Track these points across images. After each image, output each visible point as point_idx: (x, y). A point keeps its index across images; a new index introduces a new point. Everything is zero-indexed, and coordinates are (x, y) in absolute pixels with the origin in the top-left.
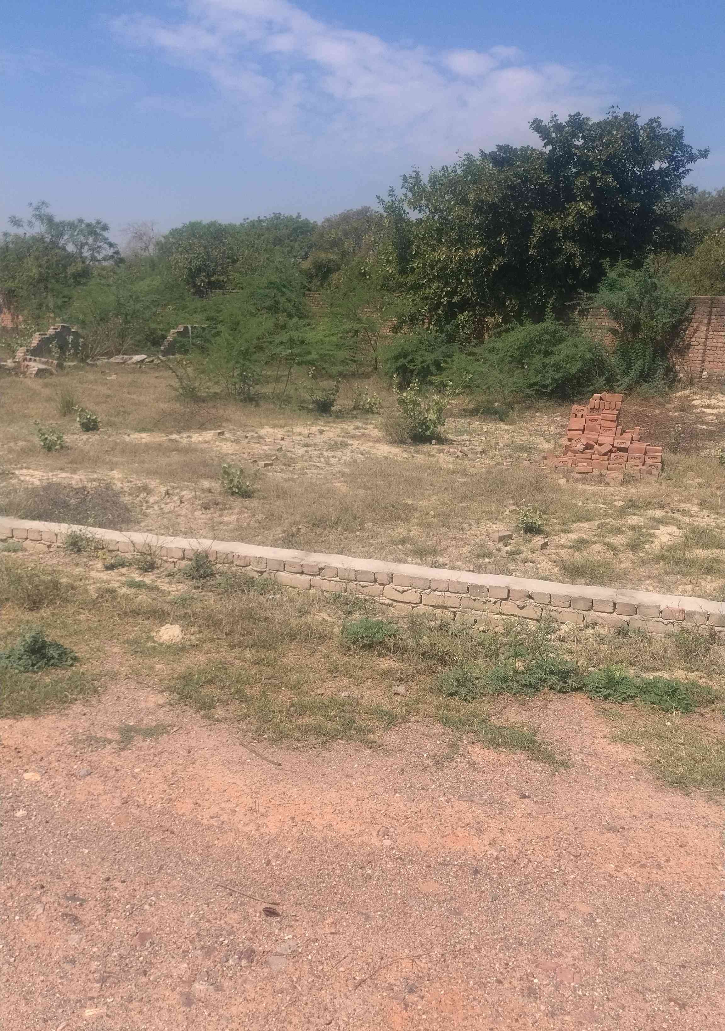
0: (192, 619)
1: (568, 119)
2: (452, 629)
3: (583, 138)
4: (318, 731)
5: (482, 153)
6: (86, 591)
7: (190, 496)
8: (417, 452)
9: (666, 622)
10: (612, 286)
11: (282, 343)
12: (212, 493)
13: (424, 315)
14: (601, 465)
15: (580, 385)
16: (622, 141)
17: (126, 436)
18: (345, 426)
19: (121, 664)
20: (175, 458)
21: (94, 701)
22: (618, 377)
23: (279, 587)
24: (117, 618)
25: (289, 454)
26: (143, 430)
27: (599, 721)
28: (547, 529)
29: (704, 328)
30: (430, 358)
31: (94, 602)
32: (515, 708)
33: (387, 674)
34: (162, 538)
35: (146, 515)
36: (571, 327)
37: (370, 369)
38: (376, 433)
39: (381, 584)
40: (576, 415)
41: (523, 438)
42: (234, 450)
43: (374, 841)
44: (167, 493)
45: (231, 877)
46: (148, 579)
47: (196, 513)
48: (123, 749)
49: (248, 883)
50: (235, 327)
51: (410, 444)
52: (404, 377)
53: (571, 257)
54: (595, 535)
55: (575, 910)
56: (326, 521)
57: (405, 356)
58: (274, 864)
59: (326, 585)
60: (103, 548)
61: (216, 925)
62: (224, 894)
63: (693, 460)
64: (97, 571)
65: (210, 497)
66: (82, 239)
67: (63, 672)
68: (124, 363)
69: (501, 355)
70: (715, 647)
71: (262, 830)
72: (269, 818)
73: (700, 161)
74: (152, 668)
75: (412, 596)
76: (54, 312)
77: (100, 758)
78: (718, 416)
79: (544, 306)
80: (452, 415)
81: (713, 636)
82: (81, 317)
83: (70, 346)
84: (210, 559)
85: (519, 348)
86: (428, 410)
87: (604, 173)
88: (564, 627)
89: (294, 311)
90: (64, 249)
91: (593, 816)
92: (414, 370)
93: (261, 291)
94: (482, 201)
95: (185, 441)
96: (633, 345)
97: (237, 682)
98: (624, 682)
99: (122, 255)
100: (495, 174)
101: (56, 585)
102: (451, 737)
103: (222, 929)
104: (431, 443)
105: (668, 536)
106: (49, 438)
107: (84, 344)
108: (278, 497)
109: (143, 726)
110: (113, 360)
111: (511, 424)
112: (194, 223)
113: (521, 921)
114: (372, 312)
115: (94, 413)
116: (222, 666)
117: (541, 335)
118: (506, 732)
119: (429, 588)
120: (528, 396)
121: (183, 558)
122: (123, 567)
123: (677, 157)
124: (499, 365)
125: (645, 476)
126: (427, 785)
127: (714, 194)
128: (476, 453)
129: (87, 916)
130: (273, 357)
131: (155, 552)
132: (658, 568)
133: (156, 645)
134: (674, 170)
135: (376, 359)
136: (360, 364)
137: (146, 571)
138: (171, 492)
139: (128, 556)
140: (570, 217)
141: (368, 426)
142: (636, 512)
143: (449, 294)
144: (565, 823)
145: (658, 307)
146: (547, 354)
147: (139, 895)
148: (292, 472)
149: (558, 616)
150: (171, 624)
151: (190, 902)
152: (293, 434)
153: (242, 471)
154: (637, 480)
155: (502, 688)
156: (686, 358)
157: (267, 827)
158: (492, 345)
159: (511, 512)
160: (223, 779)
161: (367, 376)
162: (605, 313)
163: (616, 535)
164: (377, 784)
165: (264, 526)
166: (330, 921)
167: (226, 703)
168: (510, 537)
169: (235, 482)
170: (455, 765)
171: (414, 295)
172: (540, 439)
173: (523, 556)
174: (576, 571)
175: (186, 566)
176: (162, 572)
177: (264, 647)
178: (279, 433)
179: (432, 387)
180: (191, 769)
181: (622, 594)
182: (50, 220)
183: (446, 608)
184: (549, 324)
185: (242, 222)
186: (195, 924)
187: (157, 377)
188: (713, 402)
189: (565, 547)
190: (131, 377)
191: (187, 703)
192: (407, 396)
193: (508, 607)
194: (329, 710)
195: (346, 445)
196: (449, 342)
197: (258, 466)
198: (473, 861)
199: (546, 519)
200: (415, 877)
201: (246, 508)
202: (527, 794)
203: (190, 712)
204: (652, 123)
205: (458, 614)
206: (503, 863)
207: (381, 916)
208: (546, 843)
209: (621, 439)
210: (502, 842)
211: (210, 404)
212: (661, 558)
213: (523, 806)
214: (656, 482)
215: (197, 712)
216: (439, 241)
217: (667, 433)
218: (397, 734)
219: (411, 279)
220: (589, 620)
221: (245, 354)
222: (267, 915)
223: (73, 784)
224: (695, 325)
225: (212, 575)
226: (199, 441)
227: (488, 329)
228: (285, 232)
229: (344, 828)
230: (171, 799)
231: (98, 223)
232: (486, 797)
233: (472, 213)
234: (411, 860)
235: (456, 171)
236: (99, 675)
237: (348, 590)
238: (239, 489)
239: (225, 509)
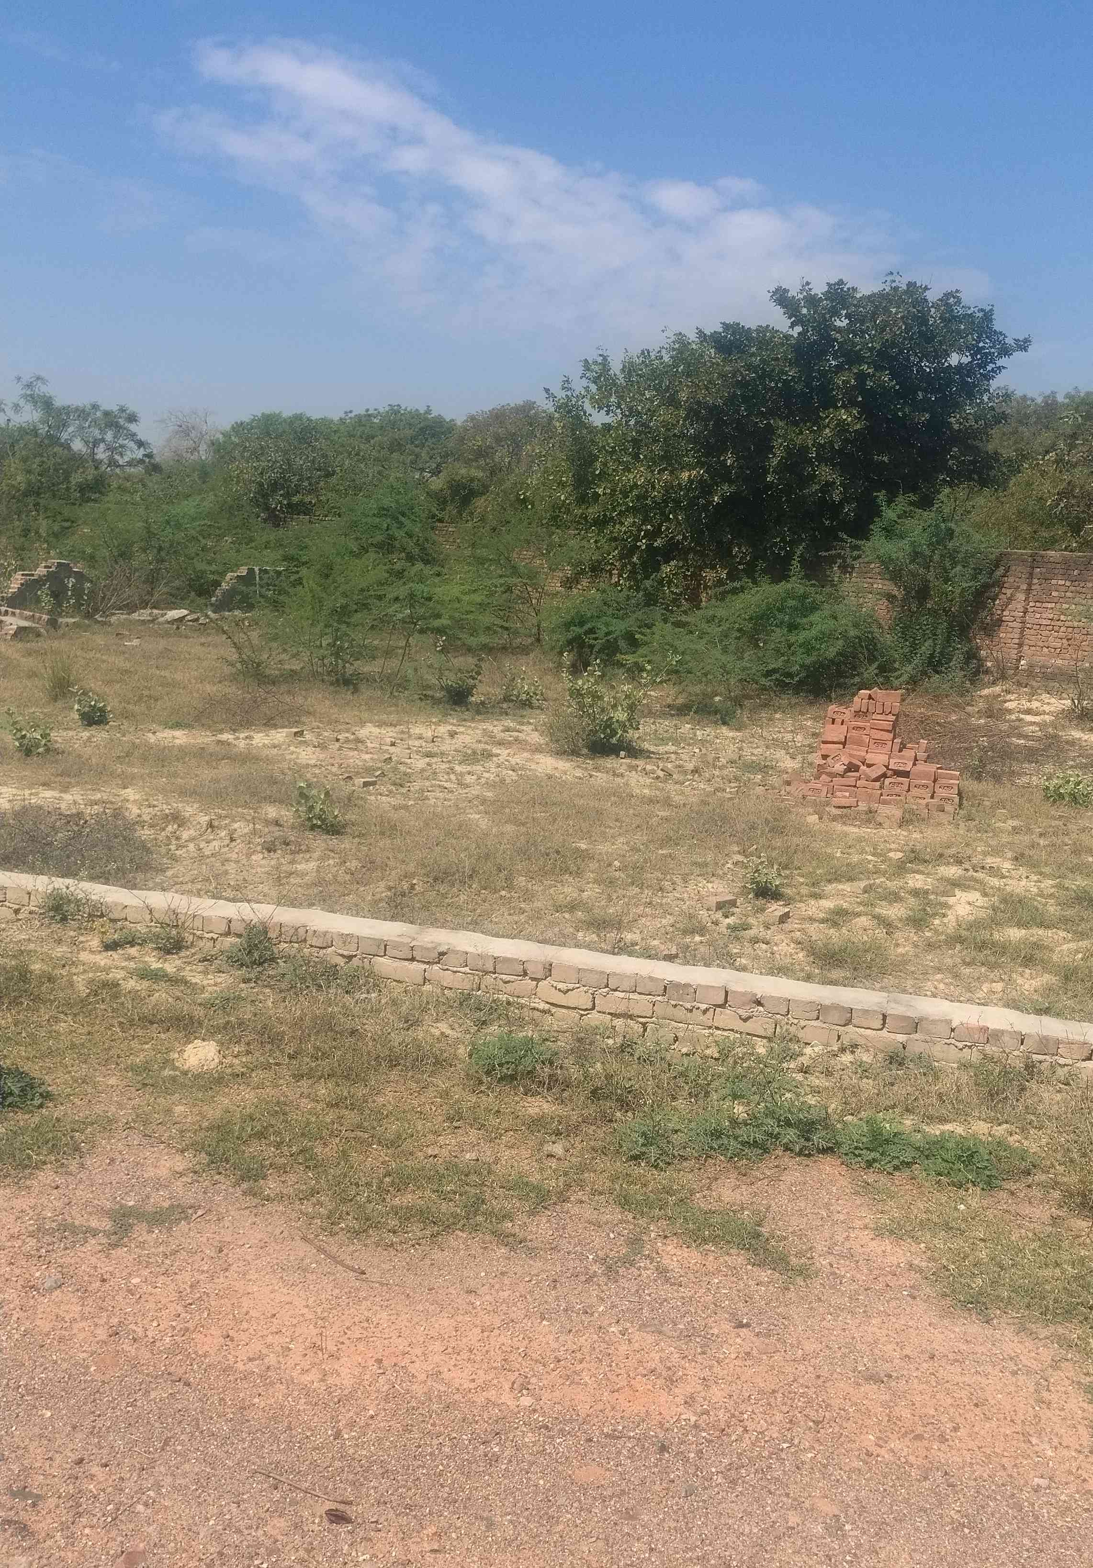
0: (236, 1032)
1: (826, 288)
2: (639, 1051)
3: (848, 316)
4: (424, 1216)
5: (700, 333)
6: (71, 984)
7: (246, 830)
8: (597, 769)
9: (960, 1045)
10: (889, 532)
11: (397, 599)
12: (281, 826)
13: (612, 564)
14: (870, 796)
15: (840, 674)
16: (904, 323)
17: (150, 735)
18: (488, 726)
19: (120, 1106)
20: (225, 769)
21: (73, 1166)
22: (897, 665)
23: (376, 982)
24: (118, 1030)
25: (402, 768)
26: (177, 725)
27: (858, 1202)
28: (788, 891)
29: (1021, 596)
30: (619, 627)
31: (84, 1003)
32: (731, 1180)
33: (537, 1123)
34: (195, 900)
35: (175, 859)
36: (828, 589)
37: (530, 641)
38: (535, 738)
39: (533, 979)
40: (834, 720)
41: (756, 752)
42: (318, 760)
43: (507, 1398)
44: (211, 825)
45: (279, 1457)
46: (170, 966)
47: (253, 857)
48: (114, 1246)
49: (303, 1468)
50: (327, 572)
51: (586, 756)
52: (580, 655)
53: (828, 486)
54: (860, 903)
55: (812, 1510)
56: (454, 874)
57: (581, 624)
58: (346, 1436)
59: (448, 979)
60: (102, 916)
61: (249, 1538)
62: (265, 1486)
63: (1004, 792)
64: (92, 952)
65: (277, 832)
66: (96, 433)
67: (27, 1116)
68: (153, 621)
69: (726, 626)
70: (1033, 1085)
71: (330, 1381)
72: (342, 1361)
73: (1018, 355)
74: (169, 1111)
75: (580, 998)
76: (47, 541)
77: (78, 1260)
78: (1042, 726)
79: (789, 556)
80: (651, 714)
81: (1030, 1067)
82: (89, 550)
83: (70, 593)
84: (270, 935)
85: (751, 619)
86: (614, 707)
87: (878, 368)
88: (808, 1050)
89: (416, 551)
90: (69, 448)
91: (844, 1356)
92: (594, 646)
93: (369, 520)
94: (699, 403)
95: (242, 744)
96: (917, 619)
97: (303, 1134)
98: (896, 1140)
99: (158, 459)
100: (718, 364)
101: (24, 975)
102: (632, 1227)
103: (259, 1545)
104: (618, 756)
105: (967, 907)
106: (28, 735)
107: (92, 591)
108: (382, 833)
109: (149, 1208)
110: (135, 616)
111: (738, 730)
112: (269, 416)
113: (729, 1529)
114: (534, 557)
115: (101, 697)
116: (281, 1109)
117: (784, 600)
118: (715, 1219)
119: (607, 986)
120: (764, 689)
121: (228, 933)
122: (132, 946)
123: (983, 348)
124: (721, 641)
125: (936, 813)
126: (591, 1306)
127: (1039, 400)
128: (685, 773)
129: (42, 1524)
130: (385, 620)
131: (183, 923)
132: (951, 957)
133: (177, 1073)
134: (980, 366)
135: (538, 626)
136: (513, 633)
137: (169, 952)
138: (216, 823)
139: (141, 928)
140: (827, 430)
141: (524, 728)
142: (921, 868)
143: (648, 535)
144: (802, 1367)
145: (954, 564)
146: (793, 627)
147: (129, 1487)
148: (406, 796)
149: (801, 1034)
150: (204, 1040)
151: (210, 1500)
152: (410, 736)
153: (327, 794)
154: (923, 820)
155: (712, 1148)
156: (996, 639)
157: (338, 1375)
158: (711, 613)
159: (736, 864)
160: (272, 1296)
161: (525, 650)
162: (877, 570)
163: (890, 903)
164: (515, 1304)
165: (358, 879)
166: (431, 1530)
167: (283, 1170)
168: (733, 903)
169: (317, 810)
170: (636, 1272)
171: (598, 534)
172: (780, 754)
173: (751, 933)
174: (832, 957)
175: (233, 945)
176: (193, 954)
177: (347, 1078)
178: (389, 734)
179: (621, 671)
180: (222, 1280)
181: (896, 1002)
182: (47, 404)
183: (631, 1017)
184: (795, 584)
185: (343, 416)
186: (217, 1536)
187: (203, 644)
188: (1035, 705)
189: (815, 920)
190: (162, 643)
191: (221, 1170)
192: (584, 684)
193: (725, 1018)
194: (444, 1181)
195: (490, 756)
196: (647, 605)
197: (354, 785)
198: (658, 1430)
199: (786, 877)
200: (567, 1458)
201: (332, 851)
202: (745, 1321)
203: (225, 1184)
204: (948, 299)
205: (650, 1026)
206: (704, 1434)
207: (511, 1521)
208: (772, 1400)
209: (900, 758)
210: (705, 1399)
211: (284, 688)
212: (956, 939)
213: (738, 1340)
214: (950, 823)
215: (237, 1184)
216: (636, 457)
217: (966, 749)
218: (548, 1221)
219: (593, 511)
220: (846, 1041)
221: (342, 614)
222: (332, 1522)
223: (32, 1302)
224: (1009, 592)
225: (273, 960)
226: (264, 745)
227: (706, 587)
228: (409, 432)
229: (460, 1378)
230: (187, 1329)
231: (122, 410)
232: (681, 1326)
233: (685, 420)
234: (562, 1430)
235: (662, 358)
236: (84, 1123)
237: (483, 986)
238: (323, 821)
239: (299, 851)
